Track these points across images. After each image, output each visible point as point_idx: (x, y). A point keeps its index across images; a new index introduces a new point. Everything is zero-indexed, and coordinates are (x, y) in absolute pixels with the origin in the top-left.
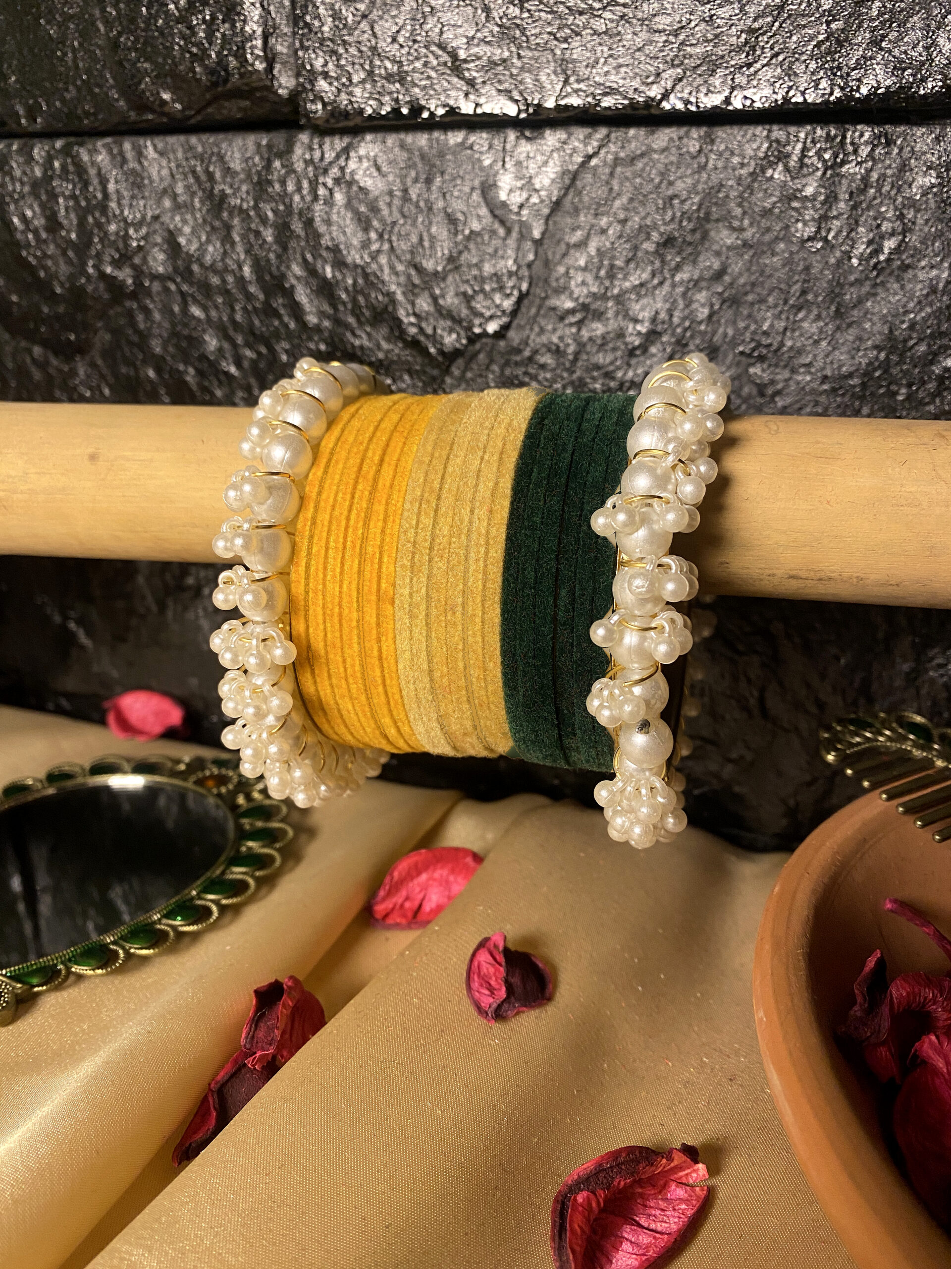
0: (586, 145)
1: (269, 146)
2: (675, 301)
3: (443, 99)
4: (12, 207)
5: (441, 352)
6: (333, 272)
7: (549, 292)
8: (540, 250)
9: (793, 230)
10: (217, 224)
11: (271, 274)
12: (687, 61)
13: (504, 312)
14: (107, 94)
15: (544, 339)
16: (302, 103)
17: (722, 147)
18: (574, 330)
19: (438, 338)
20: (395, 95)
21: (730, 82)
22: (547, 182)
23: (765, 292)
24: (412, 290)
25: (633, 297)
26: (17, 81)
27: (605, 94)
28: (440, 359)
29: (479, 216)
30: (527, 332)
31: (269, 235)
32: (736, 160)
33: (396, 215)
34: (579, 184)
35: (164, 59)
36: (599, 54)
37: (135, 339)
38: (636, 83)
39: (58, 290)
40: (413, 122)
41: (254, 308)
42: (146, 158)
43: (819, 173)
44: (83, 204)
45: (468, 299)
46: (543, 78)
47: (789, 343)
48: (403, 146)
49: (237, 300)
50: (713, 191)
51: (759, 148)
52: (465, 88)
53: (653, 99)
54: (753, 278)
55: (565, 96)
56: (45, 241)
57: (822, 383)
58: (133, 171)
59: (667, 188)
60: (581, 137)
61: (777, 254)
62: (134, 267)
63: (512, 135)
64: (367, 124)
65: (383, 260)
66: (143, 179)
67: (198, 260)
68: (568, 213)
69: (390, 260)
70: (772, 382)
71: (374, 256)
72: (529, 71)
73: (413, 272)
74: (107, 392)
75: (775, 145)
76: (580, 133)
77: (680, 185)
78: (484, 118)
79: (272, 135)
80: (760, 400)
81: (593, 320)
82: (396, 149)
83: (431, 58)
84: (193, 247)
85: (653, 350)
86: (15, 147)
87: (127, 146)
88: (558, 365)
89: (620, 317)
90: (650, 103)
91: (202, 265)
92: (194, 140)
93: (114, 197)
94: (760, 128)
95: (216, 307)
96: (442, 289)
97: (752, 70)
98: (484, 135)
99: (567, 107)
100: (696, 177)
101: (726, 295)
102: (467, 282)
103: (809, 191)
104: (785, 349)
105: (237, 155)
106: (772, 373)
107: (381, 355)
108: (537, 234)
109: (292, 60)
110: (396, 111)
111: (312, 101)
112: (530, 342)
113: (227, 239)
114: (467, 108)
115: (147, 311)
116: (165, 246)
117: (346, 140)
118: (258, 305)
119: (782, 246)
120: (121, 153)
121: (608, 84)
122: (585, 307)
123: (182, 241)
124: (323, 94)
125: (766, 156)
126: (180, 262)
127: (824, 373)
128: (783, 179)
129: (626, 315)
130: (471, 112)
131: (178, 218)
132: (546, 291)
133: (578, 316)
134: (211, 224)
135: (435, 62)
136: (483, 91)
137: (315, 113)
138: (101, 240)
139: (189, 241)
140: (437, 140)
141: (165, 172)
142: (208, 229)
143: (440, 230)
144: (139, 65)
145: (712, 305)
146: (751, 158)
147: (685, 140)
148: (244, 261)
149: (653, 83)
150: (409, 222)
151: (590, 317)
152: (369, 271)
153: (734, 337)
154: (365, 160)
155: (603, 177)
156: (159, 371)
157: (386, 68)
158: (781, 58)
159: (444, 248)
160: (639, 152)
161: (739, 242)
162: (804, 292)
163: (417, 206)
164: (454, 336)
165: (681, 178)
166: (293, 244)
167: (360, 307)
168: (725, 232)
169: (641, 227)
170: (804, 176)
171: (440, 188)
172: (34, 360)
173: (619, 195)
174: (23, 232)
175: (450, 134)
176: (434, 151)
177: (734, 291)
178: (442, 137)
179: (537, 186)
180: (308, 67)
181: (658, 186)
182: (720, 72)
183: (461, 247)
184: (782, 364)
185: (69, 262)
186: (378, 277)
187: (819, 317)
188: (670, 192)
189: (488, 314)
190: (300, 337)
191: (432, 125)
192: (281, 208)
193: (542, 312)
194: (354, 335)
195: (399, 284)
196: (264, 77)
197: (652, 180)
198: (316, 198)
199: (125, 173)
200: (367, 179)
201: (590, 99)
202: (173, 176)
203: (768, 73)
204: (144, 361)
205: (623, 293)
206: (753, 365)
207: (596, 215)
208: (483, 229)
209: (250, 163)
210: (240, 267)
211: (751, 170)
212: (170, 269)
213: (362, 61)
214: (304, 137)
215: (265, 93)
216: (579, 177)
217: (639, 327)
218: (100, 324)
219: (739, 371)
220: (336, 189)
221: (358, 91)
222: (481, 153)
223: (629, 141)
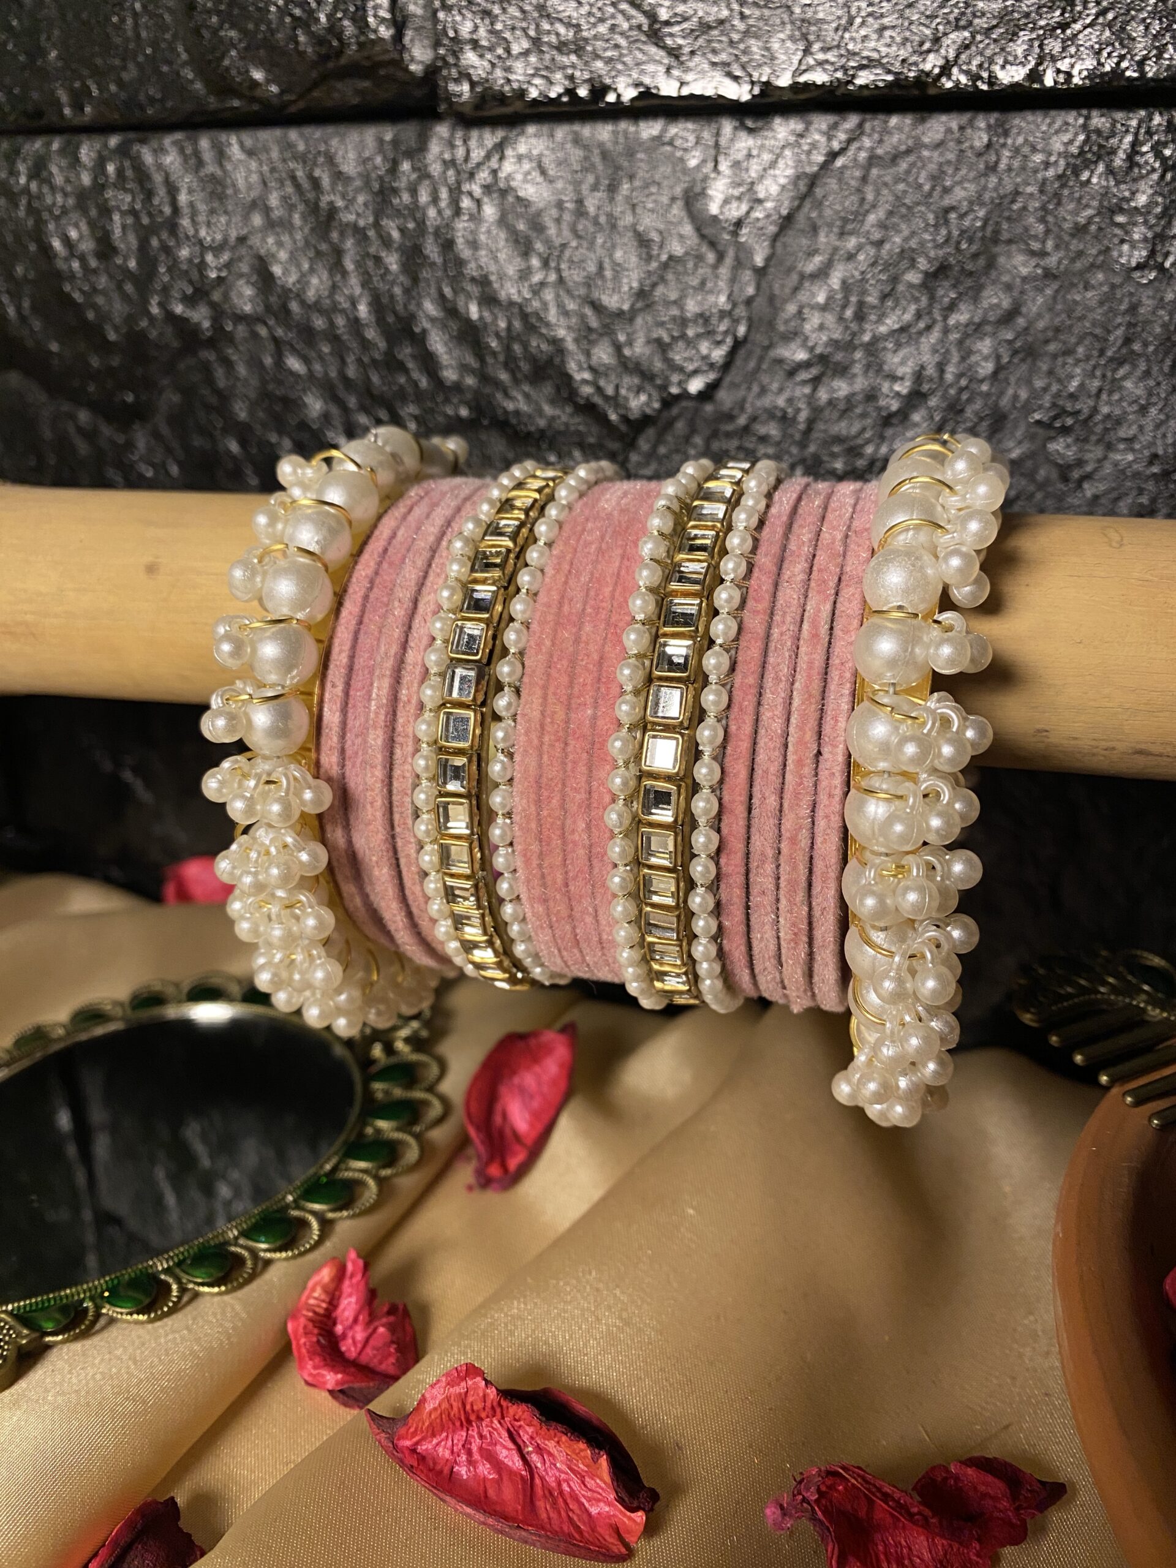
0: (830, 138)
1: (395, 143)
2: (948, 351)
3: (635, 75)
4: (51, 226)
5: (625, 419)
6: (480, 311)
7: (775, 339)
8: (764, 285)
9: (1115, 254)
10: (324, 247)
11: (395, 313)
12: (977, 21)
13: (712, 366)
14: (178, 74)
15: (767, 401)
16: (441, 83)
17: (1020, 140)
18: (807, 390)
19: (621, 401)
20: (570, 71)
21: (1037, 50)
22: (774, 189)
23: (1073, 340)
24: (586, 336)
25: (890, 346)
26: (59, 58)
27: (862, 67)
28: (623, 428)
29: (681, 237)
30: (741, 393)
31: (392, 261)
32: (1038, 158)
33: (566, 233)
34: (819, 192)
35: (257, 25)
36: (854, 11)
37: (213, 400)
38: (903, 53)
39: (112, 336)
40: (593, 107)
41: (374, 361)
42: (229, 158)
43: (1155, 176)
44: (145, 221)
45: (662, 347)
46: (775, 46)
47: (1105, 410)
48: (577, 141)
49: (348, 349)
50: (1006, 201)
51: (1071, 142)
52: (666, 61)
53: (928, 74)
54: (1057, 321)
55: (805, 71)
56: (95, 271)
57: (1151, 463)
58: (213, 178)
59: (941, 197)
60: (824, 127)
61: (1093, 287)
62: (213, 305)
63: (727, 126)
64: (528, 111)
65: (549, 295)
66: (224, 187)
67: (298, 295)
68: (803, 231)
69: (558, 296)
70: (1080, 463)
71: (537, 290)
72: (757, 37)
73: (588, 311)
74: (174, 470)
75: (1094, 137)
76: (822, 121)
77: (959, 194)
78: (693, 102)
79: (400, 127)
80: (1061, 486)
81: (834, 376)
82: (569, 146)
83: (620, 20)
84: (292, 279)
85: (916, 417)
86: (55, 146)
87: (204, 143)
88: (785, 435)
89: (870, 374)
90: (923, 81)
91: (303, 303)
92: (293, 134)
93: (186, 211)
94: (1074, 113)
95: (321, 358)
96: (628, 334)
97: (1069, 32)
98: (690, 125)
99: (808, 86)
100: (983, 180)
101: (1018, 344)
102: (662, 324)
103: (1142, 200)
104: (1099, 417)
105: (352, 155)
106: (1081, 450)
107: (542, 423)
108: (759, 260)
109: (429, 25)
110: (571, 92)
111: (457, 81)
112: (748, 405)
113: (337, 266)
114: (668, 88)
115: (228, 364)
116: (254, 278)
117: (500, 134)
118: (377, 356)
119: (1100, 276)
120: (197, 154)
121: (865, 53)
122: (823, 359)
123: (277, 270)
124: (471, 71)
125: (1082, 153)
126: (273, 299)
127: (1153, 450)
128: (1104, 183)
129: (879, 370)
130: (675, 94)
131: (271, 240)
132: (770, 339)
133: (814, 371)
134: (315, 248)
135: (625, 26)
136: (691, 64)
137: (460, 96)
138: (170, 270)
139: (286, 272)
140: (626, 132)
141: (254, 178)
142: (311, 254)
143: (626, 254)
144: (222, 33)
145: (998, 357)
146: (1059, 154)
147: (969, 131)
148: (361, 295)
149: (929, 51)
150: (585, 244)
151: (829, 373)
152: (529, 310)
153: (1027, 401)
154: (525, 161)
155: (853, 183)
156: (243, 443)
157: (558, 34)
158: (1110, 16)
159: (632, 280)
160: (903, 148)
161: (1039, 271)
162: (1128, 341)
163: (596, 222)
164: (643, 398)
165: (960, 183)
166: (425, 274)
167: (515, 359)
168: (1019, 259)
169: (903, 251)
170: (1135, 180)
171: (628, 198)
172: (80, 430)
173: (874, 206)
174: (66, 259)
175: (642, 125)
176: (620, 148)
177: (1030, 339)
178: (632, 129)
179: (761, 195)
180: (451, 34)
181: (930, 194)
182: (1024, 36)
183: (654, 279)
184: (1094, 438)
185: (126, 298)
186: (540, 319)
187: (1147, 374)
188: (947, 202)
189: (690, 367)
190: (433, 399)
191: (619, 112)
192: (411, 225)
193: (764, 366)
194: (507, 395)
195: (569, 328)
196: (390, 47)
197: (920, 186)
198: (458, 212)
199: (201, 180)
200: (528, 186)
201: (839, 75)
202: (265, 183)
203: (1091, 38)
204: (225, 431)
205: (875, 339)
206: (1052, 439)
207: (842, 234)
208: (687, 253)
209: (369, 166)
210: (354, 304)
211: (1060, 172)
212: (260, 309)
213: (524, 25)
214: (442, 130)
215: (391, 70)
216: (818, 182)
217: (897, 387)
218: (165, 382)
219: (1033, 448)
220: (486, 200)
221: (519, 66)
222: (685, 150)
223: (890, 133)
